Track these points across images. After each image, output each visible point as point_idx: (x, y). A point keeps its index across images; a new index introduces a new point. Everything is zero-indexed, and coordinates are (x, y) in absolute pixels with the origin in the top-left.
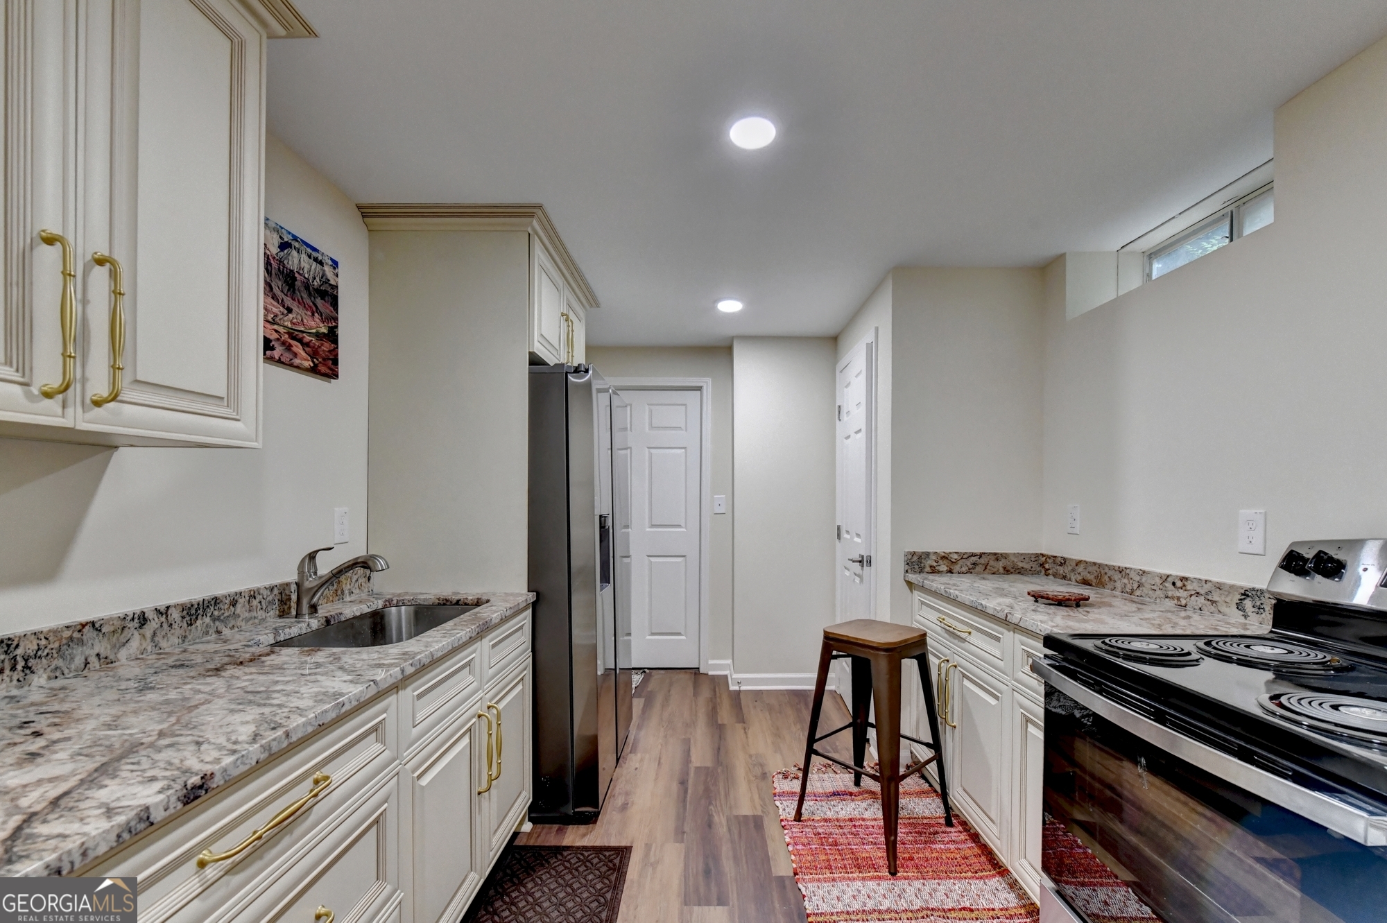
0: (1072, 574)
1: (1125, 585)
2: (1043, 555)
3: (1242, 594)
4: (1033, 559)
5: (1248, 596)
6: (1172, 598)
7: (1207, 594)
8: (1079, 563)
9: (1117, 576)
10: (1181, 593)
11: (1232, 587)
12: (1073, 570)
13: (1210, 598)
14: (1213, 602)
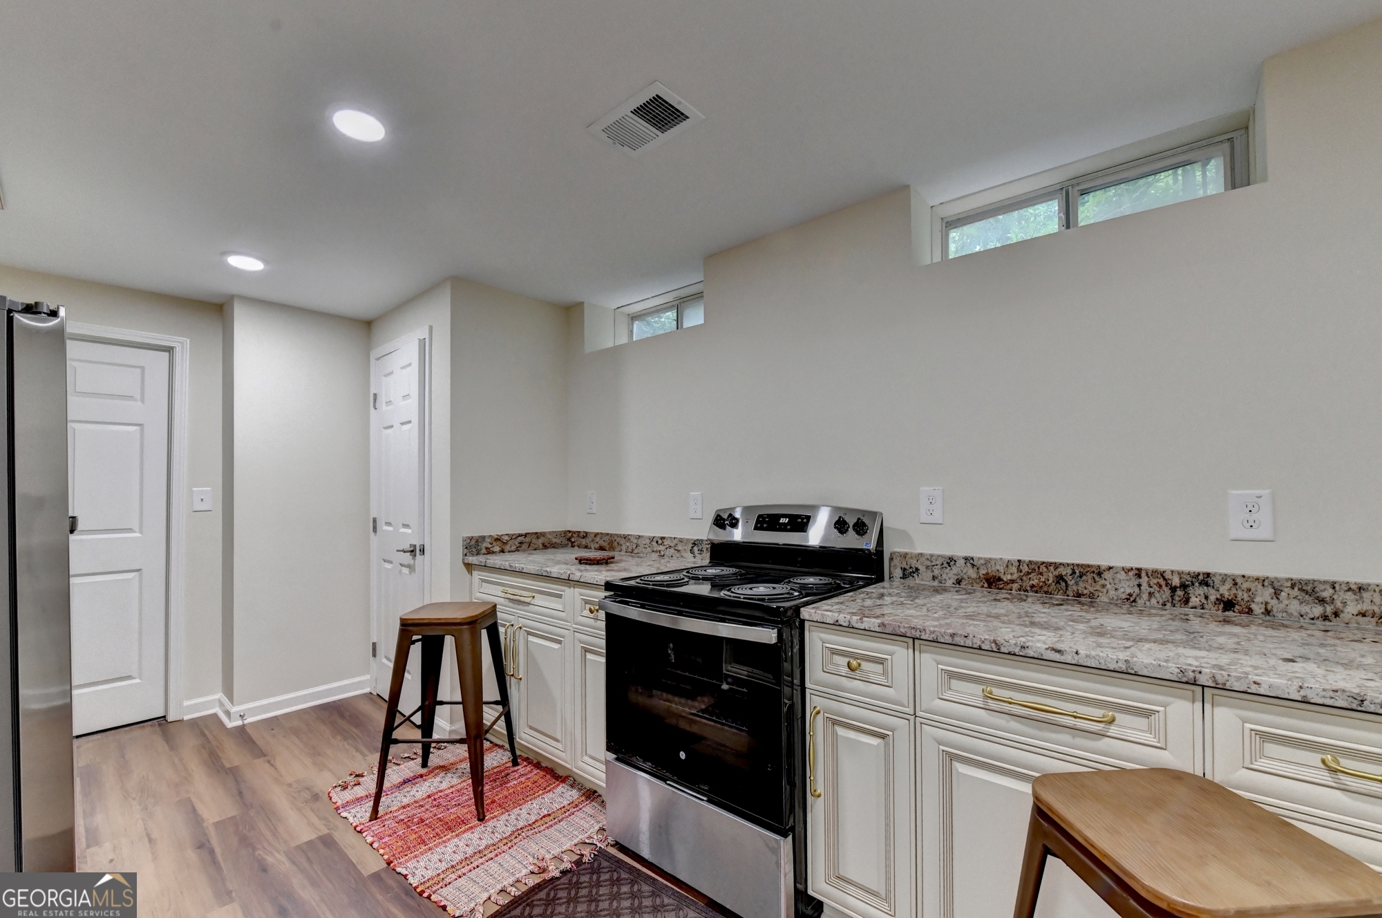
0: (592, 544)
1: (628, 547)
2: (570, 532)
3: (693, 544)
4: (563, 535)
5: (695, 544)
6: (656, 552)
7: (675, 546)
8: (596, 535)
9: (622, 541)
10: (661, 548)
11: (688, 540)
12: (593, 541)
13: (676, 548)
14: (678, 551)
